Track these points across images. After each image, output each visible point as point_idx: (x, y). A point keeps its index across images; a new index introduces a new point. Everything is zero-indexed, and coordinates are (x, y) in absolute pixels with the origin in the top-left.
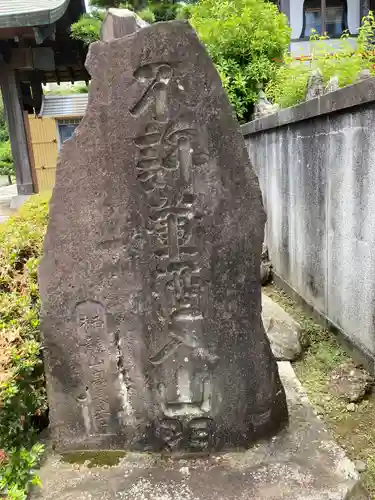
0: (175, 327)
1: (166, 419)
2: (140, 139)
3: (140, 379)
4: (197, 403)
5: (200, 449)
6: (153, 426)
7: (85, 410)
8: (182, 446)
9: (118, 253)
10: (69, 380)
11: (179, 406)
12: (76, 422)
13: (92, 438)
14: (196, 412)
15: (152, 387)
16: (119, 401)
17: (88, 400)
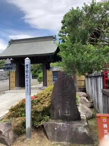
0: (66, 103)
1: (64, 116)
2: (63, 81)
3: (62, 111)
4: (68, 114)
5: (68, 120)
6: (63, 116)
7: (55, 113)
8: (66, 120)
9: (60, 94)
10: (53, 109)
11: (66, 114)
12: (54, 115)
13: (55, 117)
14: (68, 115)
15: (63, 112)
16: (59, 113)
17: (55, 112)
